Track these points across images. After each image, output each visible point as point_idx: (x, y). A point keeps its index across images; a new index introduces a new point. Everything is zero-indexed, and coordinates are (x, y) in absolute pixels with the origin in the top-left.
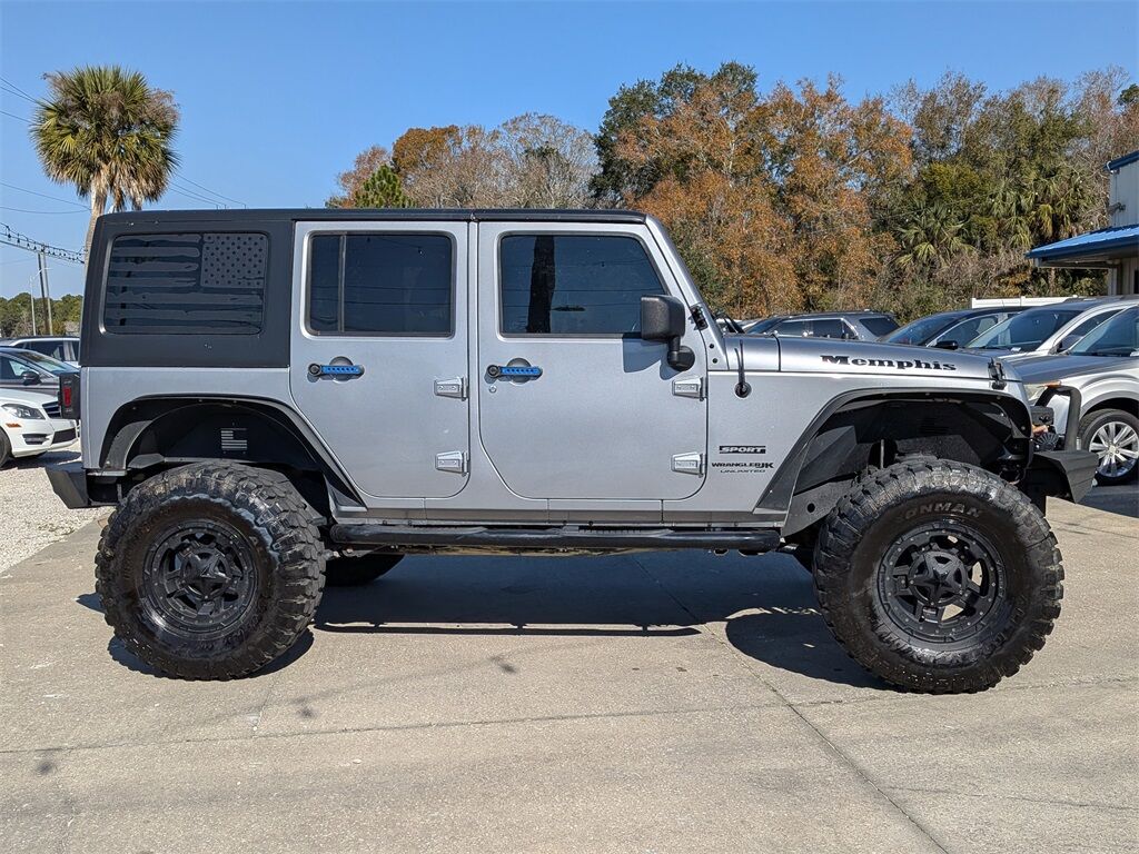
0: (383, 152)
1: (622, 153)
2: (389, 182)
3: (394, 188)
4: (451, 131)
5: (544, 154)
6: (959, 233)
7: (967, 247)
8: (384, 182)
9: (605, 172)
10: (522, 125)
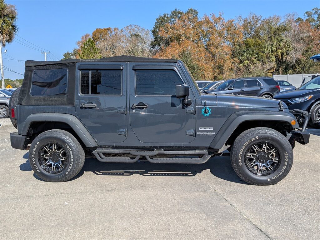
0: (89, 35)
1: (160, 34)
2: (91, 43)
3: (93, 45)
4: (109, 29)
5: (136, 36)
6: (256, 58)
7: (258, 62)
8: (90, 43)
9: (155, 40)
10: (129, 28)
